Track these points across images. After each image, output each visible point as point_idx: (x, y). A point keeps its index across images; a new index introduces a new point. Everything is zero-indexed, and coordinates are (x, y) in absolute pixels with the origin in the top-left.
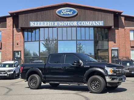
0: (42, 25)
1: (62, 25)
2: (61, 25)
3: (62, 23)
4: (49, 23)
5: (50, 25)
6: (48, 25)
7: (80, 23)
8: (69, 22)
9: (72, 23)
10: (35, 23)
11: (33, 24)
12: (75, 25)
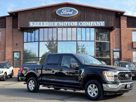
0: (42, 25)
1: (63, 25)
2: (61, 25)
3: (62, 23)
4: (49, 23)
5: (50, 25)
6: (48, 25)
7: (81, 24)
8: (69, 23)
9: (72, 23)
10: (35, 23)
11: (32, 24)
12: (75, 25)
